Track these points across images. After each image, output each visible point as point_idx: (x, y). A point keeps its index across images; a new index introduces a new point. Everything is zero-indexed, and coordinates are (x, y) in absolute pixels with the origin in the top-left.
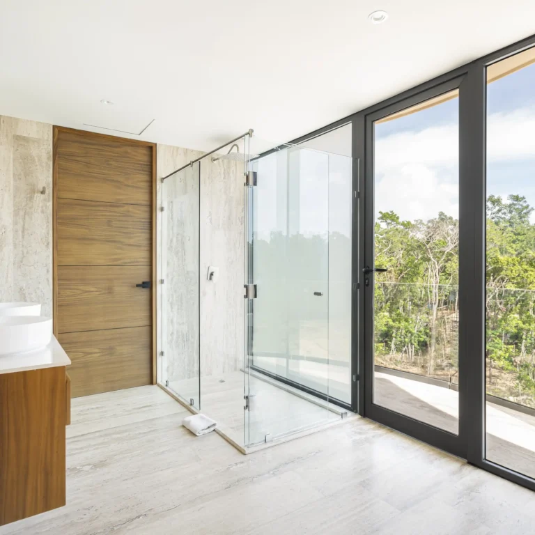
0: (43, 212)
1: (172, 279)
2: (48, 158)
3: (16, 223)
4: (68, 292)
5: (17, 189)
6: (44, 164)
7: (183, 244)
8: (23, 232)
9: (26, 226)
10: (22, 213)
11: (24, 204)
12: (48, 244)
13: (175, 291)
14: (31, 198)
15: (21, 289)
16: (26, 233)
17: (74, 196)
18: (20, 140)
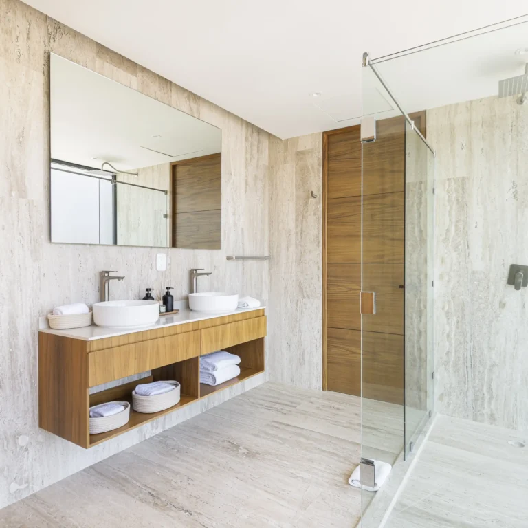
0: (314, 214)
1: (448, 281)
2: (319, 165)
3: (297, 227)
4: (336, 288)
5: (298, 197)
6: (316, 171)
7: (466, 234)
8: (301, 234)
9: (304, 229)
10: (300, 218)
11: (302, 209)
12: (318, 243)
13: (454, 297)
14: (307, 203)
15: (300, 283)
16: (303, 233)
17: (342, 195)
18: (300, 155)
